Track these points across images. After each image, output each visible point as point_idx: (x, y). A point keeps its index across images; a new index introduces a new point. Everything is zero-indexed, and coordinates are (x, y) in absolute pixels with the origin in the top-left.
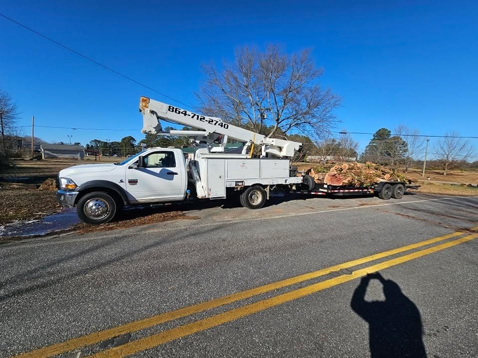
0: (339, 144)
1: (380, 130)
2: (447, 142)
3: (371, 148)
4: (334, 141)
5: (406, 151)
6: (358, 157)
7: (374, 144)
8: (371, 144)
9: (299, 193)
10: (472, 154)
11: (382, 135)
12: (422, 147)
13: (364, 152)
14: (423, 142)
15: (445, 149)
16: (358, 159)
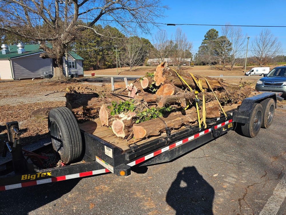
0: (176, 46)
1: (209, 31)
2: (262, 39)
3: (203, 48)
4: (171, 42)
5: (231, 49)
6: (193, 58)
7: (206, 45)
8: (203, 45)
9: (19, 186)
10: (279, 50)
11: (211, 35)
12: (243, 46)
13: (198, 53)
14: (244, 41)
15: (261, 45)
16: (193, 60)
